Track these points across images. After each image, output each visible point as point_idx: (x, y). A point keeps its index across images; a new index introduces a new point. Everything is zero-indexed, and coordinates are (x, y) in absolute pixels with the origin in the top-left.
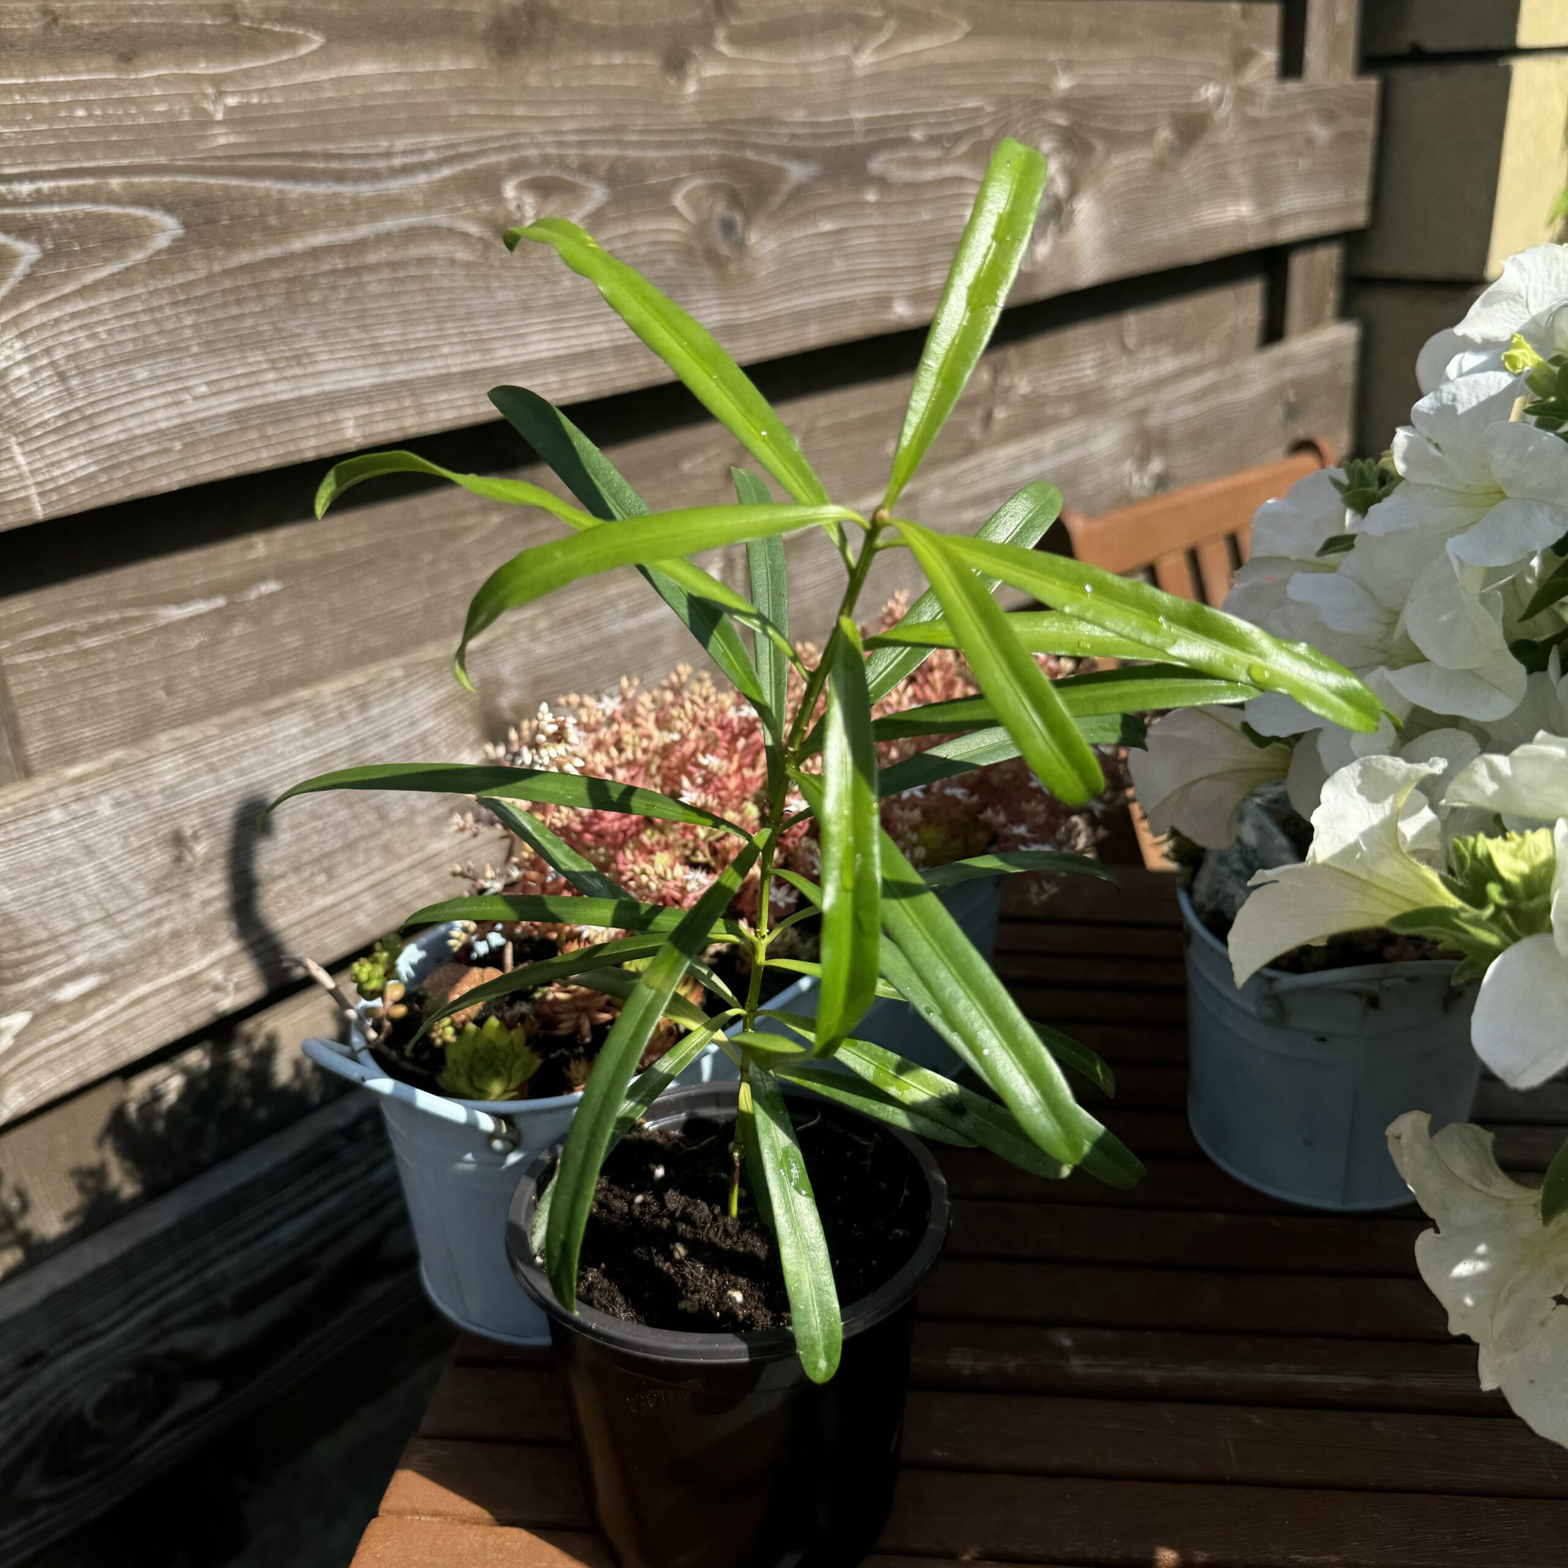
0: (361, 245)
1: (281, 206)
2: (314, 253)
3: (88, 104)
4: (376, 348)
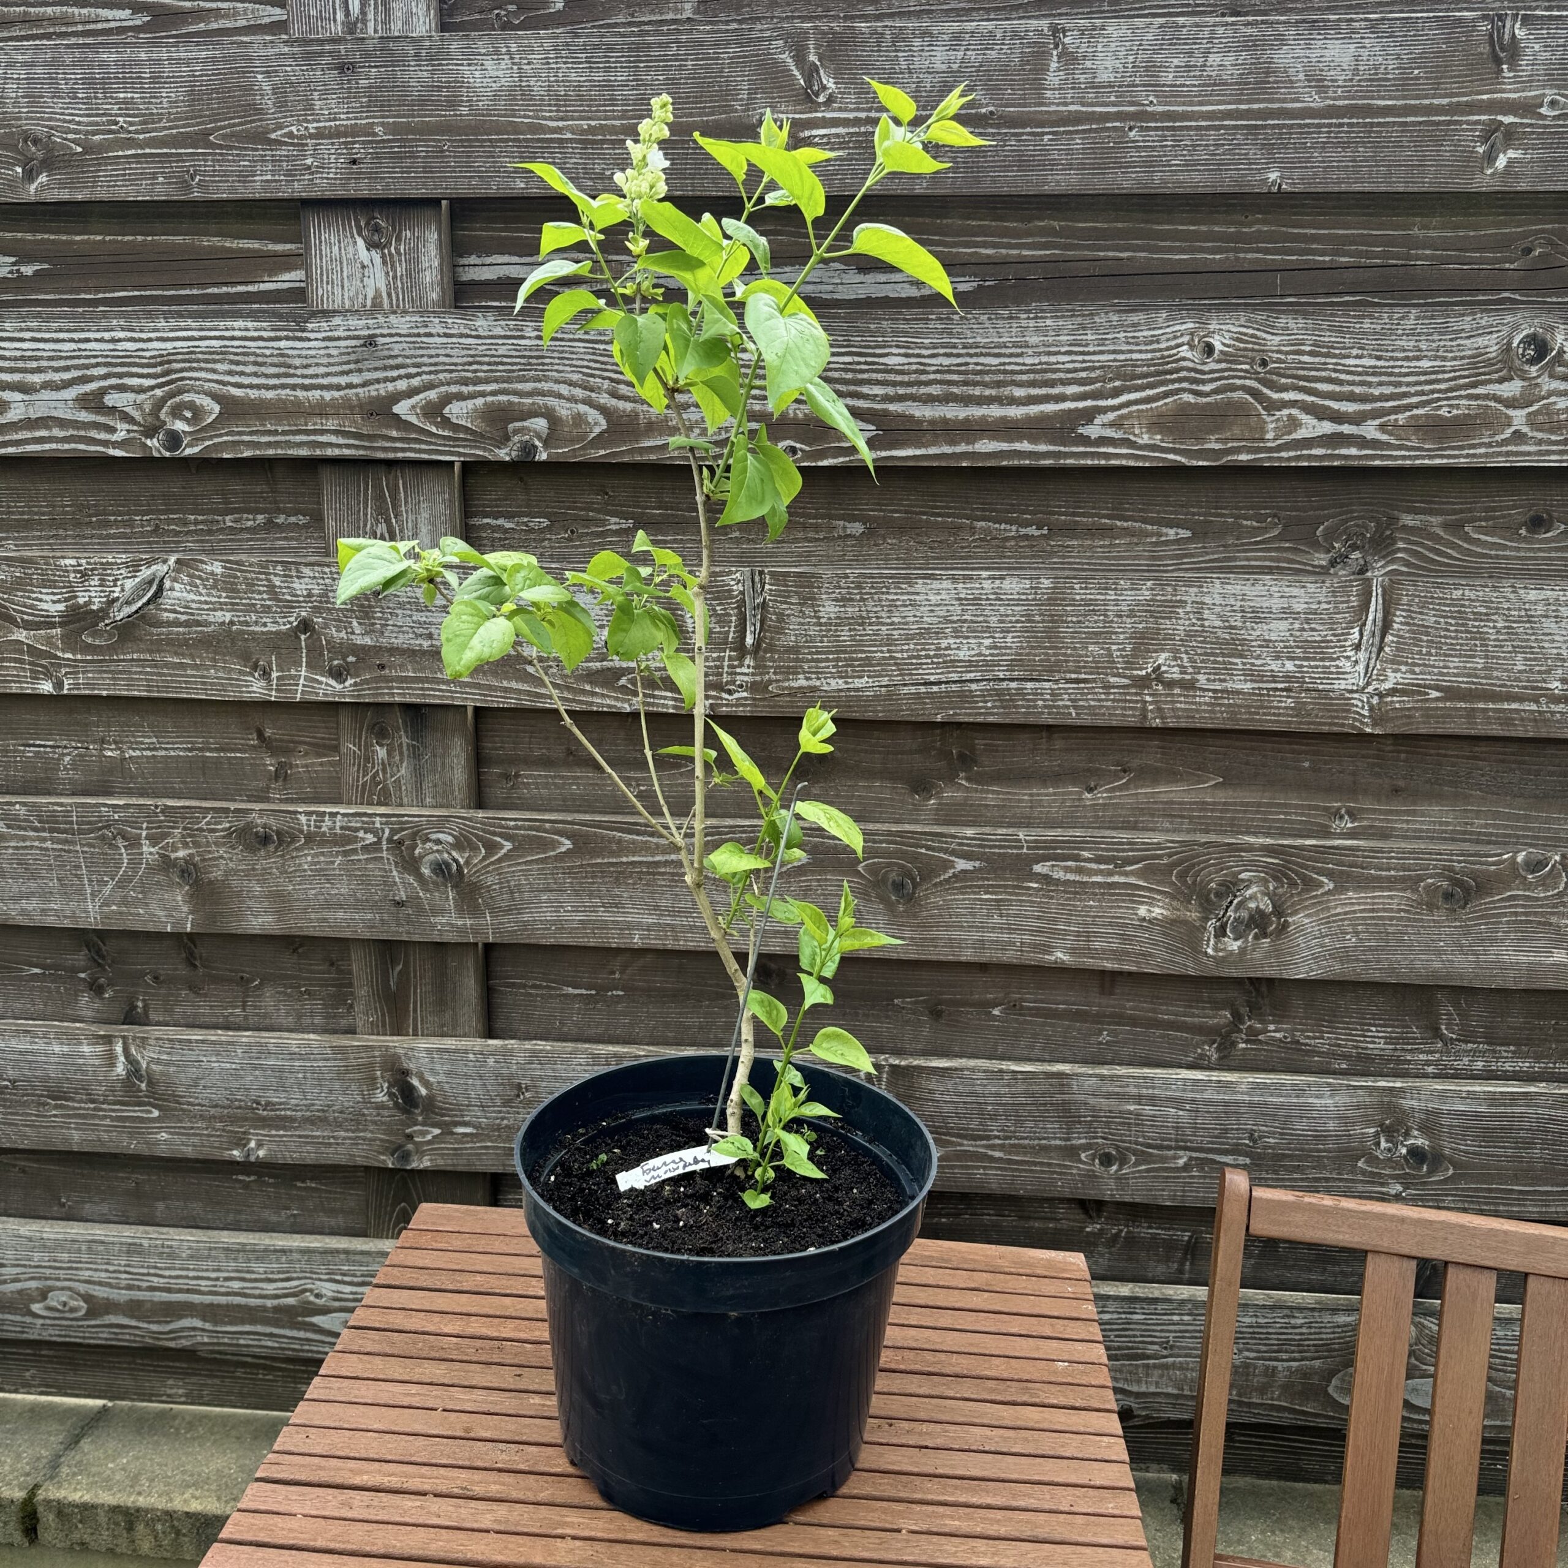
0: (657, 864)
1: (619, 841)
2: (632, 863)
3: (578, 785)
4: (657, 908)
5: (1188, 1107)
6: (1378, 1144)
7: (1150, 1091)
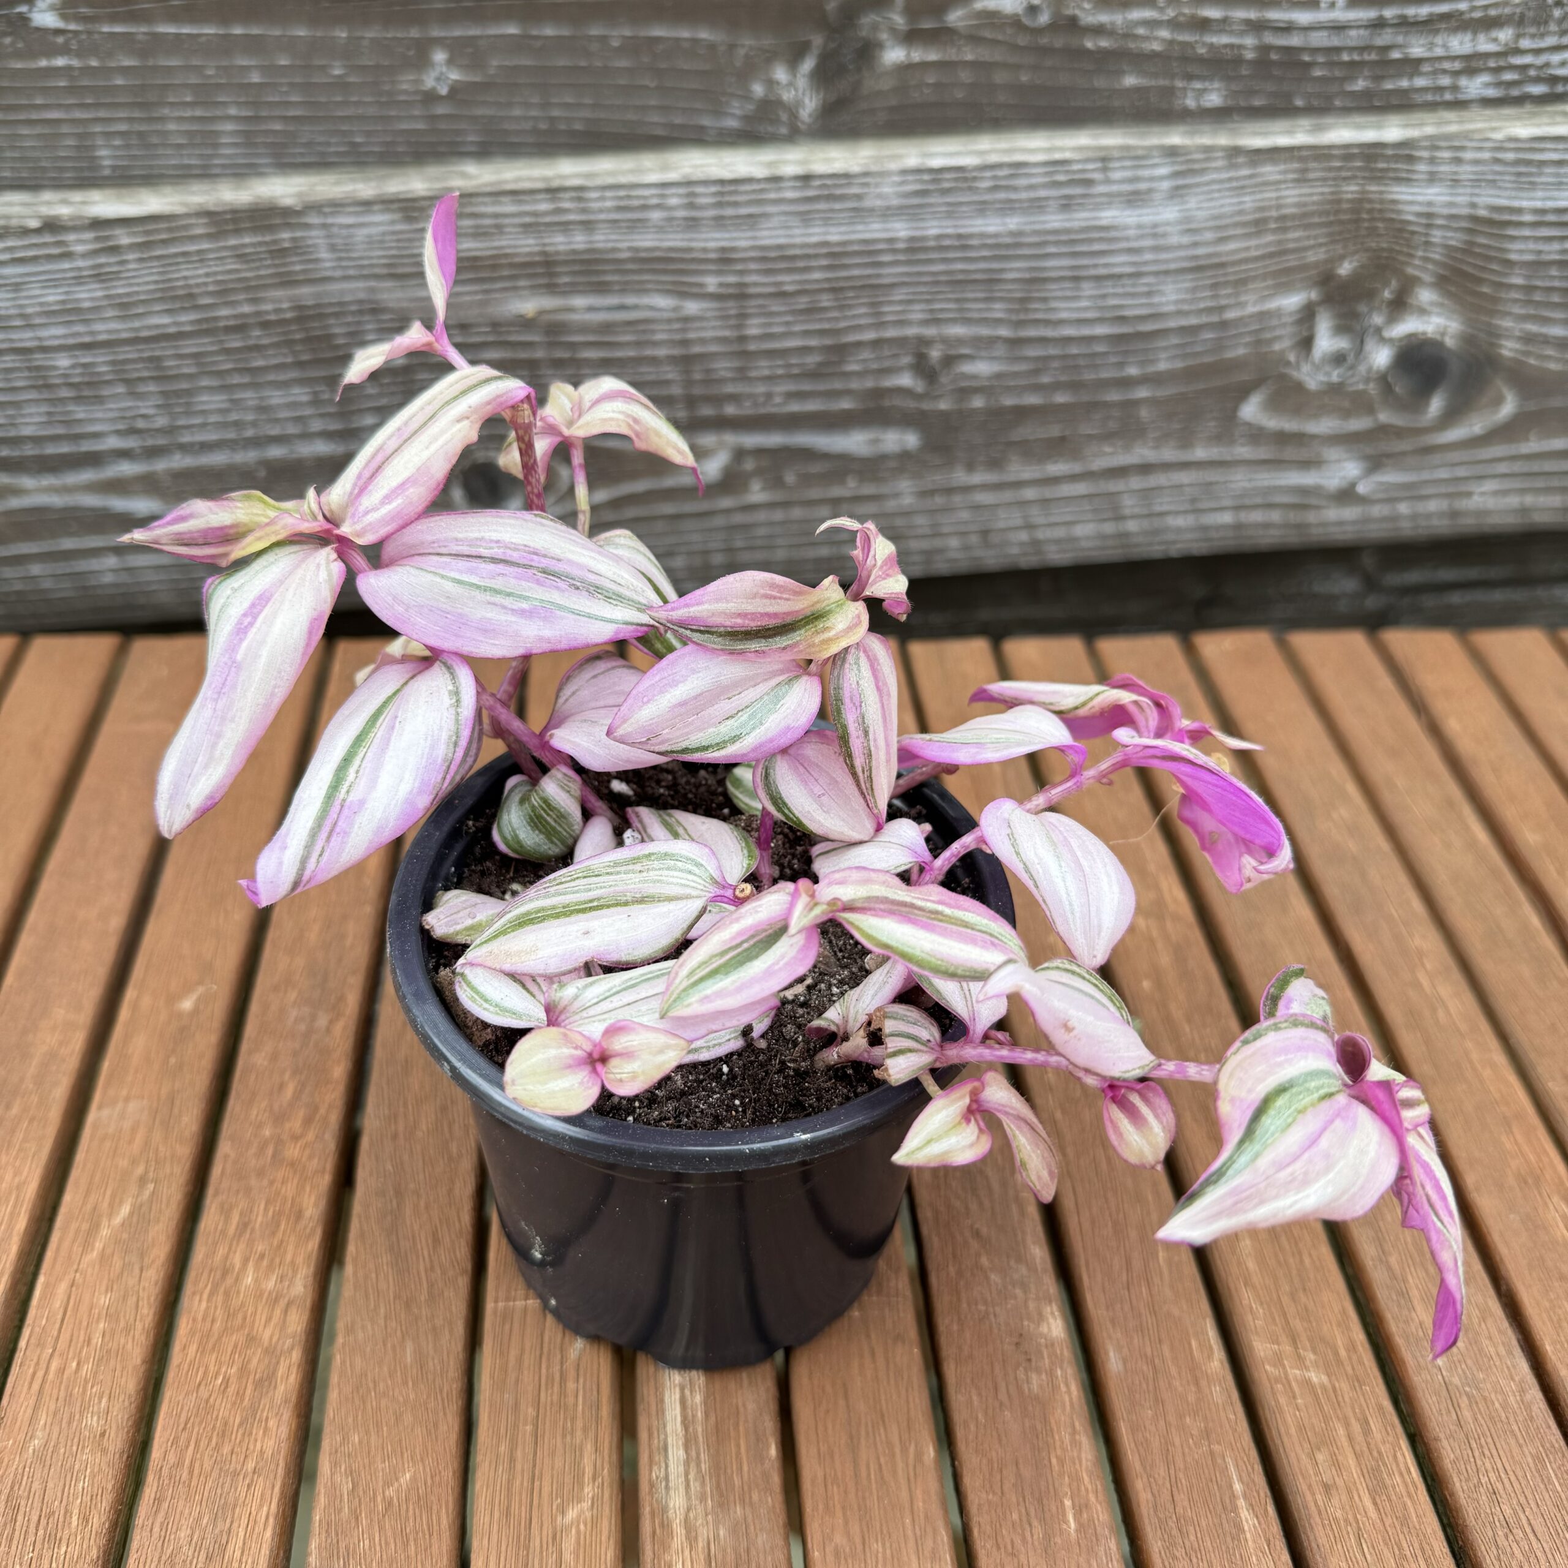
5: (711, 283)
6: (1306, 343)
7: (579, 241)
